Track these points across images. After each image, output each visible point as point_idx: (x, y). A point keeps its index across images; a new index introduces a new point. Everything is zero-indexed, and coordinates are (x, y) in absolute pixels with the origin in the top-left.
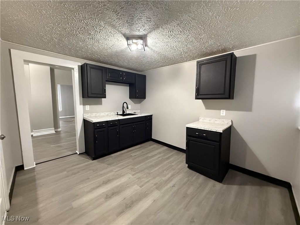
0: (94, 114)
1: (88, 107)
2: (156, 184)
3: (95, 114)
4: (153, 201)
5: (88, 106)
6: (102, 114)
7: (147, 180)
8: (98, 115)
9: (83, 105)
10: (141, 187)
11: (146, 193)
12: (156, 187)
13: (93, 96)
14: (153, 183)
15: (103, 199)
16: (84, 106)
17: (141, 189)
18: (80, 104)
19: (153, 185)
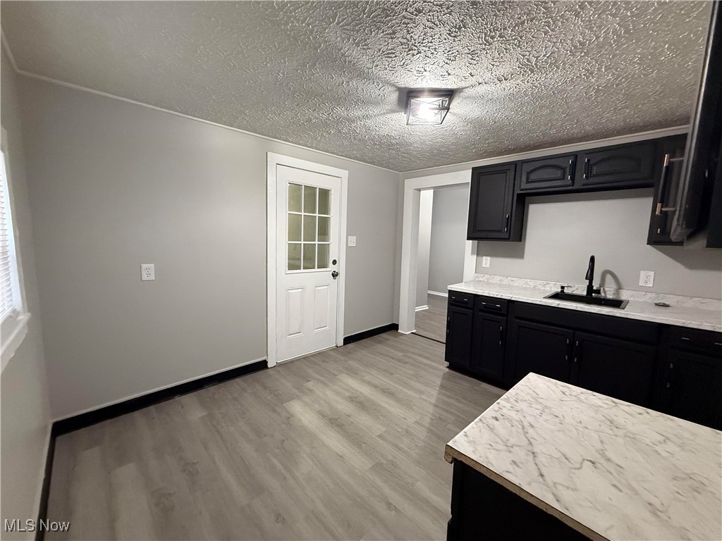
0: (497, 279)
1: (486, 261)
2: (394, 464)
3: (499, 278)
4: (340, 454)
5: (489, 258)
6: (518, 283)
8: (506, 281)
9: (478, 255)
13: (494, 237)
16: (480, 258)
18: (472, 253)
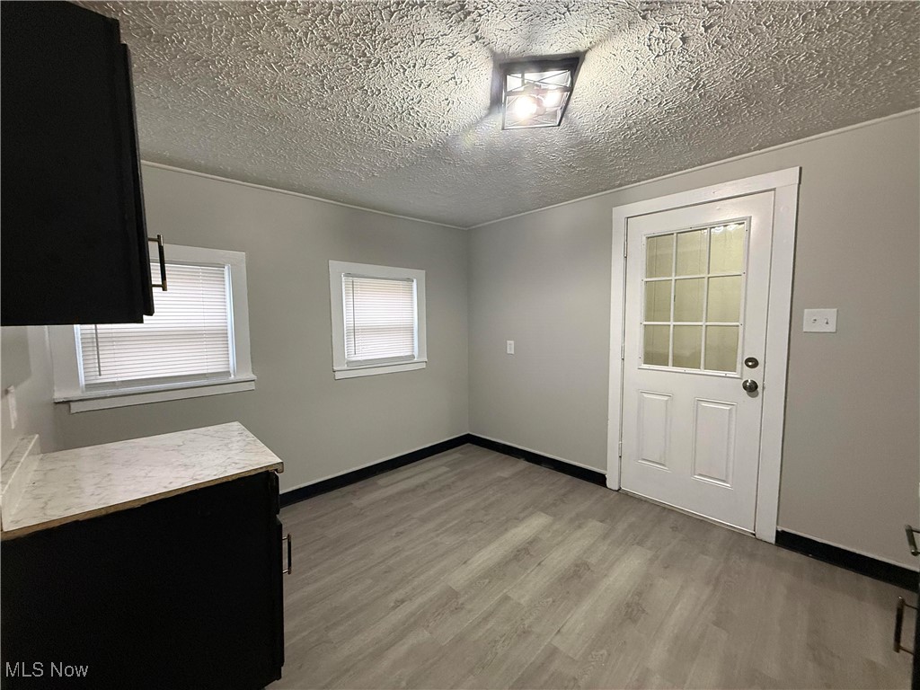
2: (458, 609)
7: (488, 627)
10: (506, 598)
11: (487, 581)
12: (457, 598)
14: (470, 611)
15: (593, 560)
17: (505, 591)
19: (469, 607)
